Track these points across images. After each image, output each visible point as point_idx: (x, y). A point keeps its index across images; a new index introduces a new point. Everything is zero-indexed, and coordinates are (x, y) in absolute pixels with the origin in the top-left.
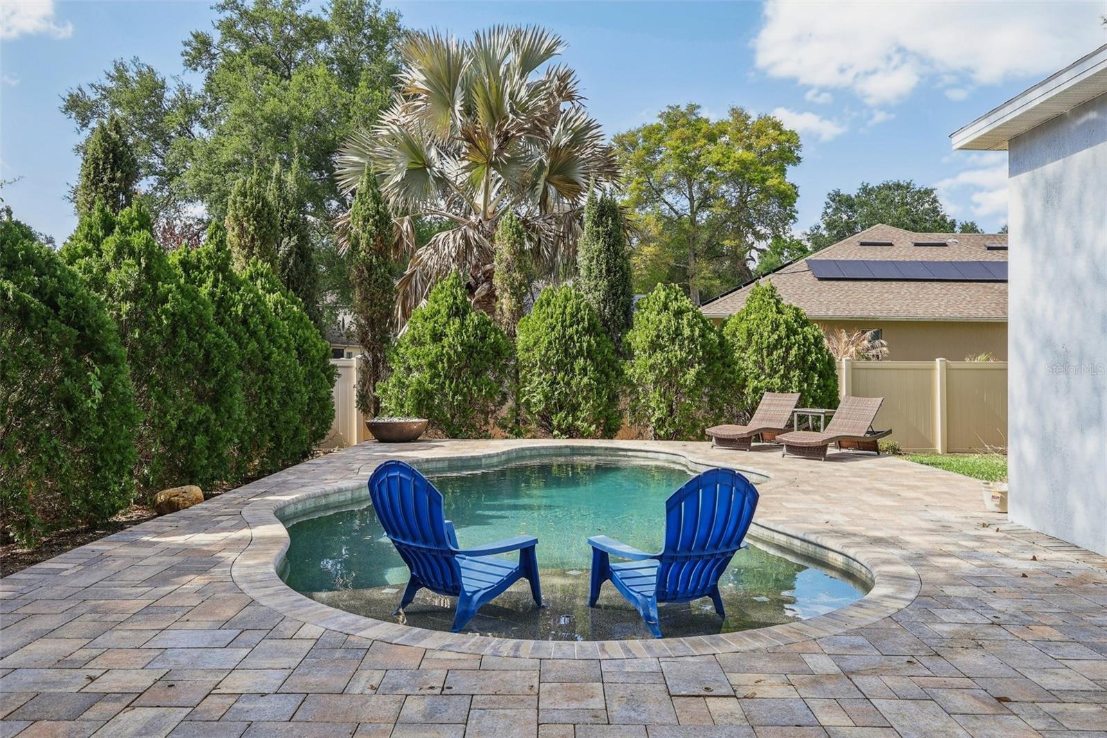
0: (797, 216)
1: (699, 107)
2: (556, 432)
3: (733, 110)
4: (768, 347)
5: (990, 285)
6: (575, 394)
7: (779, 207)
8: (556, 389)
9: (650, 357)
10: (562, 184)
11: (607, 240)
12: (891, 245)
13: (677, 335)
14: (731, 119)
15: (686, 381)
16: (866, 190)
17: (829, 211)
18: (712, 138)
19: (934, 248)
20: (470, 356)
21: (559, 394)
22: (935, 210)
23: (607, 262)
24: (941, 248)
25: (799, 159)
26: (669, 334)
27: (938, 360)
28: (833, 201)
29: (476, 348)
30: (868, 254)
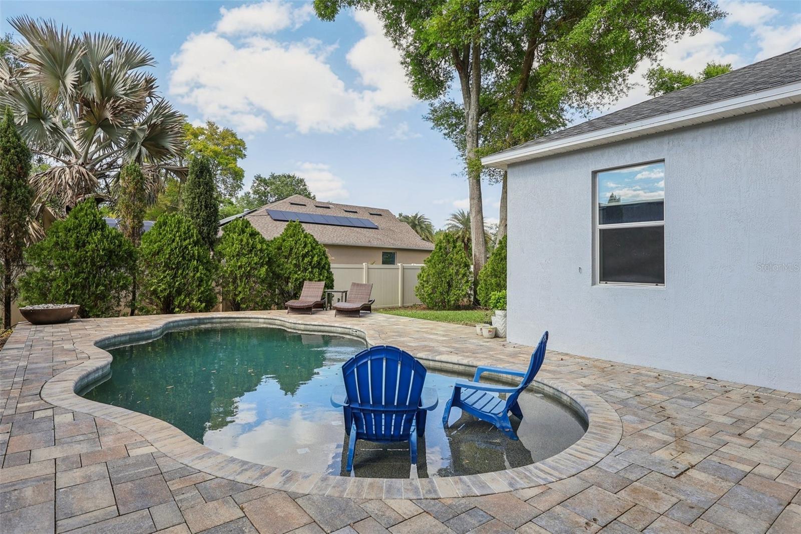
0: (243, 187)
1: (187, 116)
2: (177, 309)
3: (209, 122)
4: (302, 256)
5: (352, 228)
6: (191, 284)
7: (234, 180)
8: (177, 281)
9: (238, 260)
10: (152, 148)
11: (205, 187)
12: (305, 205)
13: (253, 248)
14: (207, 127)
15: (260, 275)
16: (273, 177)
17: (255, 185)
18: (196, 136)
19: (325, 209)
20: (110, 258)
21: (179, 284)
22: (305, 189)
23: (206, 201)
24: (328, 209)
25: (245, 155)
26: (248, 247)
27: (364, 264)
28: (257, 180)
29: (114, 252)
30: (295, 209)
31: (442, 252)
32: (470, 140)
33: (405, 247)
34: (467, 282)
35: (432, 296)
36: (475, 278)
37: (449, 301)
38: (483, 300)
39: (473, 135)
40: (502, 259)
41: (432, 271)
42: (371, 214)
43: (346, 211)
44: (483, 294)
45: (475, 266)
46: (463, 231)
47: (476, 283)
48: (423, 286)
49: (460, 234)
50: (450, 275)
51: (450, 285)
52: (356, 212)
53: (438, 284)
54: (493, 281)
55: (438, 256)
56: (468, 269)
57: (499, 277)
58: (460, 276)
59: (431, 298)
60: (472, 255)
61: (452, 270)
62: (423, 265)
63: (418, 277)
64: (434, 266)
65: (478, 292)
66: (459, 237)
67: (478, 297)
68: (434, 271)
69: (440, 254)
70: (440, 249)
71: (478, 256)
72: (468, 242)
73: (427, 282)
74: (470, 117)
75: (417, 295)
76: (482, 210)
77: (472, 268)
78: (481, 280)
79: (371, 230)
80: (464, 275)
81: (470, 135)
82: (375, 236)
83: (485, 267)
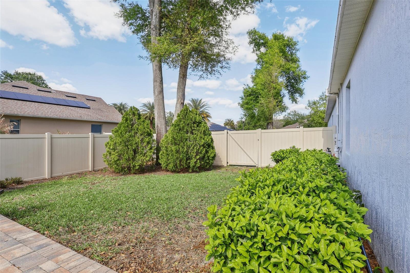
12: (27, 88)
19: (46, 92)
24: (49, 93)
28: (4, 74)
30: (16, 90)
31: (128, 123)
32: (154, 33)
33: (109, 121)
34: (151, 149)
35: (118, 162)
36: (158, 145)
37: (134, 166)
38: (164, 163)
39: (156, 29)
40: (180, 129)
41: (119, 140)
42: (87, 99)
43: (66, 96)
44: (164, 159)
45: (157, 135)
46: (150, 114)
47: (158, 149)
48: (110, 153)
49: (148, 115)
50: (136, 143)
51: (135, 151)
52: (75, 97)
53: (124, 152)
54: (173, 148)
55: (124, 127)
56: (151, 138)
57: (179, 145)
58: (145, 144)
59: (117, 165)
60: (155, 127)
61: (138, 139)
62: (111, 134)
63: (106, 145)
64: (121, 136)
65: (160, 157)
66: (147, 117)
67: (160, 161)
68: (120, 140)
69: (126, 125)
70: (127, 120)
71: (159, 127)
72: (153, 120)
73: (114, 149)
74: (154, 14)
75: (105, 161)
76: (163, 91)
77: (155, 136)
78: (163, 147)
79: (84, 109)
80: (148, 143)
81: (154, 29)
82: (87, 113)
83: (166, 136)
